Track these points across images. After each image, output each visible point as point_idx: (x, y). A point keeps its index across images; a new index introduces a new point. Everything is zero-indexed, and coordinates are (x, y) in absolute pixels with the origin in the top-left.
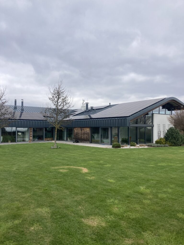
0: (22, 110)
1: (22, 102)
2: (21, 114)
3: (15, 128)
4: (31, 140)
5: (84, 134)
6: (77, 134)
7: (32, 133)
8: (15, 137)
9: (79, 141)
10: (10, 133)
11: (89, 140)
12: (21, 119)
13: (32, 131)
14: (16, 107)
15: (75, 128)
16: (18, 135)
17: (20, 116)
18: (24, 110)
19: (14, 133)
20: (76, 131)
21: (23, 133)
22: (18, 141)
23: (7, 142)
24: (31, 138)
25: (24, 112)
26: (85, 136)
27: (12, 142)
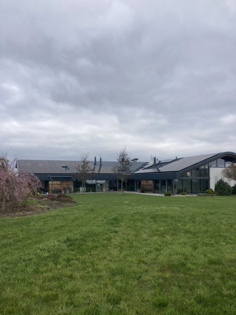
0: (101, 165)
1: (101, 159)
2: (100, 169)
3: (95, 180)
4: (107, 190)
5: (149, 185)
6: (143, 186)
7: (108, 185)
8: (95, 188)
9: (145, 192)
10: (91, 185)
11: (152, 191)
12: (100, 173)
13: (108, 183)
14: (96, 163)
15: (142, 180)
16: (97, 186)
17: (99, 171)
18: (102, 165)
19: (94, 185)
20: (143, 183)
21: (101, 185)
22: (97, 191)
23: (89, 192)
24: (108, 189)
25: (102, 167)
26: (149, 187)
27: (92, 192)
